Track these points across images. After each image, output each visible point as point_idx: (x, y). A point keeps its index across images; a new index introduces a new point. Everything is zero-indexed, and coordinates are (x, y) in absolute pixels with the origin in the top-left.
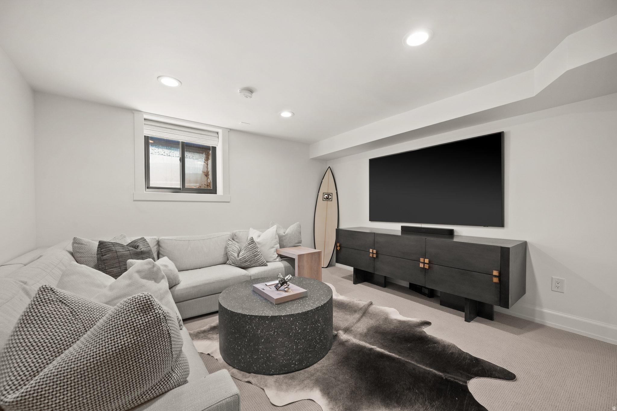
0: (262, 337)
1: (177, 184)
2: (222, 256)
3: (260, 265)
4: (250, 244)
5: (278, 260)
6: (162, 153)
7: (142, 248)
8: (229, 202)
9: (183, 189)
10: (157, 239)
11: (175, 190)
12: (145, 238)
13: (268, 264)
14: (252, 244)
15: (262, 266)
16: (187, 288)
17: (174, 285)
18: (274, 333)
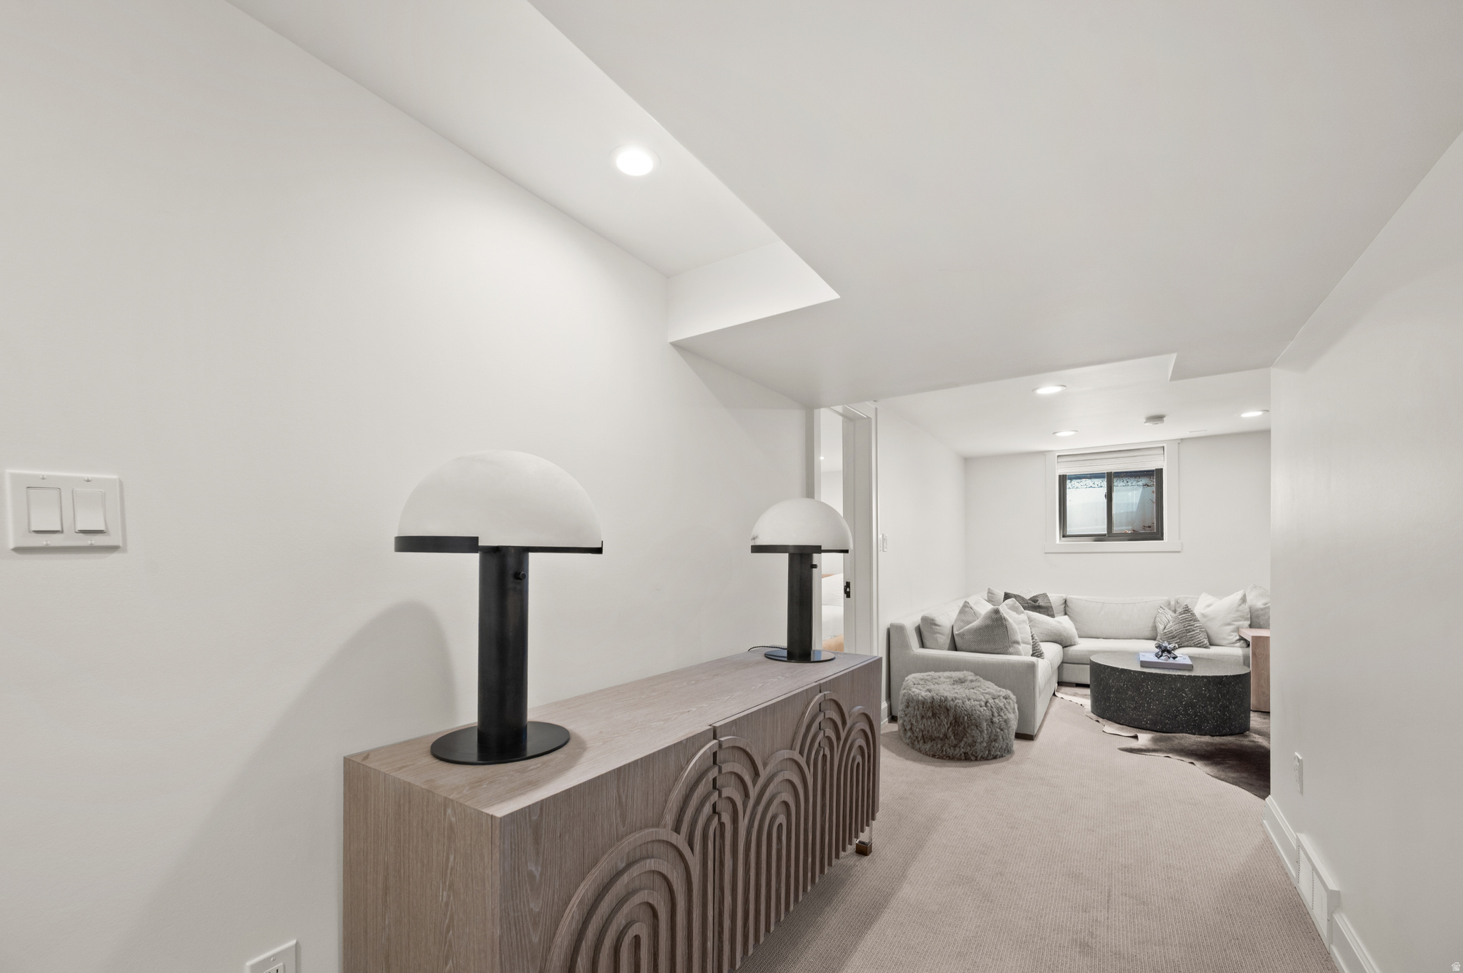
0: (1113, 687)
1: (1103, 529)
2: (1150, 629)
3: (1196, 646)
4: (1182, 614)
5: (1238, 644)
6: (1091, 484)
7: (1041, 602)
8: (1179, 552)
9: (1110, 535)
10: (1065, 597)
11: (1099, 538)
12: (1049, 595)
13: (1211, 647)
14: (1184, 614)
15: (1200, 647)
16: (1082, 651)
17: (1068, 644)
18: (1124, 685)
